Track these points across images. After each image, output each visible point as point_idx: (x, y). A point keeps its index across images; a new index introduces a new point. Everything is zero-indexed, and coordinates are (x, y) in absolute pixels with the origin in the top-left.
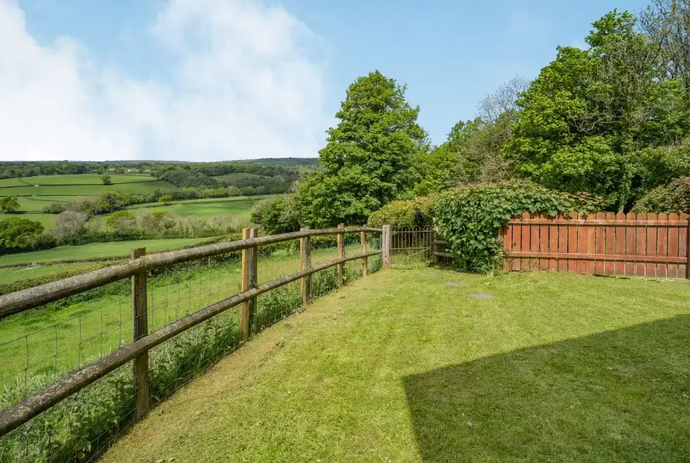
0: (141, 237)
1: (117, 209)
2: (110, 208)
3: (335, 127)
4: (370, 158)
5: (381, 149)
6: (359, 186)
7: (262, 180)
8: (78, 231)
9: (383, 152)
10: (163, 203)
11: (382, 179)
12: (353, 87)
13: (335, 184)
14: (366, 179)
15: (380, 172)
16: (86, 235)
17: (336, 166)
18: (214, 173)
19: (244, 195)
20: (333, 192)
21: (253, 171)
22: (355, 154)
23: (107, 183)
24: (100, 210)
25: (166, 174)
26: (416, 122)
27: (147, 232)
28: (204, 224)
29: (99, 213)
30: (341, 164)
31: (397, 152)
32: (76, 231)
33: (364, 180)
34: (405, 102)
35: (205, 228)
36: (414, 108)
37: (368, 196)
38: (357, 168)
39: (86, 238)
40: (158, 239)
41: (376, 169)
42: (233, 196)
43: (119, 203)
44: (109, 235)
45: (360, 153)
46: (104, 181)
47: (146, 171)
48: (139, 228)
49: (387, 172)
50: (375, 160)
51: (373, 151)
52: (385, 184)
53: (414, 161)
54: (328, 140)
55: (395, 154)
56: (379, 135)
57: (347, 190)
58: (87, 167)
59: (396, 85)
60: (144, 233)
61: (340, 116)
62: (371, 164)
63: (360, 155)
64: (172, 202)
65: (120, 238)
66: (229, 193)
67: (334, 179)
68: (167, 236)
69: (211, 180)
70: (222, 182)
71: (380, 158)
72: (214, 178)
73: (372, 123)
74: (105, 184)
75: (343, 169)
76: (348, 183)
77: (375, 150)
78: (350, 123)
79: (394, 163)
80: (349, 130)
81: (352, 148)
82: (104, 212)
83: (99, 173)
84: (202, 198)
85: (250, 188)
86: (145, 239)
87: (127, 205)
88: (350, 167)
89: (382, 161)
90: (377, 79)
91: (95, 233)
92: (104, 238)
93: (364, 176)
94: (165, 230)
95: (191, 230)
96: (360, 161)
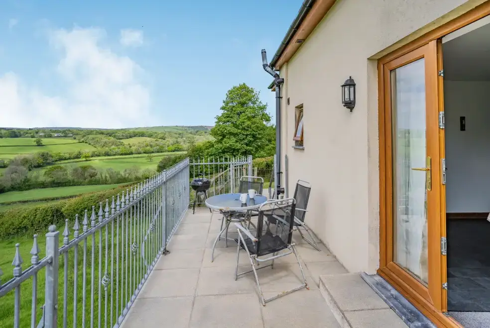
0: (71, 184)
1: (49, 164)
2: (43, 163)
3: (220, 115)
4: (240, 133)
5: (246, 128)
6: (234, 150)
7: (157, 142)
8: (23, 180)
9: (247, 130)
10: (84, 159)
11: (247, 145)
12: (230, 92)
13: (221, 148)
14: (238, 146)
15: (246, 141)
16: (29, 183)
17: (220, 138)
18: (122, 137)
19: (145, 153)
20: (220, 153)
21: (150, 136)
22: (232, 131)
23: (39, 144)
24: (36, 165)
25: (85, 138)
26: (265, 112)
27: (76, 180)
28: (117, 174)
29: (35, 167)
30: (224, 136)
31: (255, 130)
32: (21, 181)
33: (237, 146)
34: (259, 100)
35: (119, 176)
36: (265, 104)
37: (239, 155)
38: (234, 139)
39: (29, 185)
40: (84, 185)
41: (244, 139)
42: (136, 154)
43: (50, 160)
44: (47, 183)
45: (235, 130)
46: (37, 143)
47: (69, 135)
48: (70, 177)
49: (250, 141)
50: (244, 135)
51: (242, 130)
52: (248, 147)
53: (265, 135)
54: (216, 122)
55: (254, 131)
56: (245, 121)
57: (227, 152)
58: (22, 132)
59: (255, 91)
60: (73, 181)
61: (223, 108)
62: (241, 137)
63: (235, 132)
64: (91, 159)
65: (55, 185)
66: (133, 152)
67: (220, 145)
68: (91, 183)
69: (120, 142)
70: (127, 144)
71: (245, 133)
72: (121, 141)
73: (241, 113)
74: (38, 146)
75: (225, 139)
76: (228, 148)
77: (244, 129)
78: (229, 113)
79: (254, 136)
80: (228, 117)
81: (230, 128)
82: (39, 166)
83: (33, 137)
84: (114, 155)
85: (148, 148)
86: (75, 185)
87: (56, 161)
88: (229, 138)
89: (247, 135)
90: (244, 87)
91: (36, 182)
92: (43, 185)
93: (238, 144)
94: (89, 178)
95: (108, 178)
96: (235, 135)
